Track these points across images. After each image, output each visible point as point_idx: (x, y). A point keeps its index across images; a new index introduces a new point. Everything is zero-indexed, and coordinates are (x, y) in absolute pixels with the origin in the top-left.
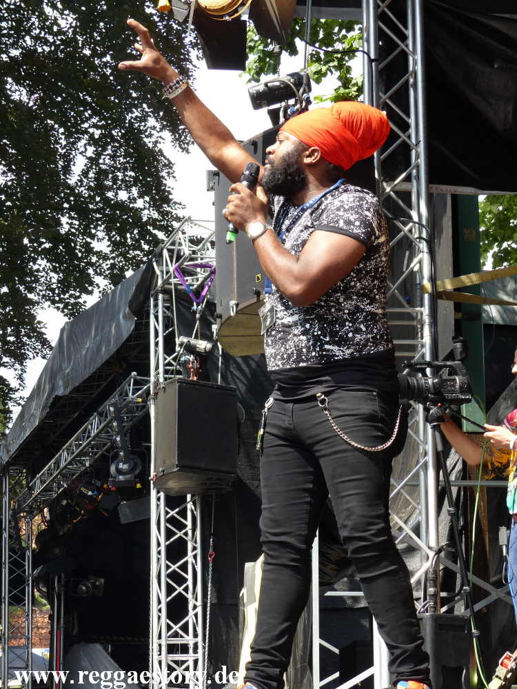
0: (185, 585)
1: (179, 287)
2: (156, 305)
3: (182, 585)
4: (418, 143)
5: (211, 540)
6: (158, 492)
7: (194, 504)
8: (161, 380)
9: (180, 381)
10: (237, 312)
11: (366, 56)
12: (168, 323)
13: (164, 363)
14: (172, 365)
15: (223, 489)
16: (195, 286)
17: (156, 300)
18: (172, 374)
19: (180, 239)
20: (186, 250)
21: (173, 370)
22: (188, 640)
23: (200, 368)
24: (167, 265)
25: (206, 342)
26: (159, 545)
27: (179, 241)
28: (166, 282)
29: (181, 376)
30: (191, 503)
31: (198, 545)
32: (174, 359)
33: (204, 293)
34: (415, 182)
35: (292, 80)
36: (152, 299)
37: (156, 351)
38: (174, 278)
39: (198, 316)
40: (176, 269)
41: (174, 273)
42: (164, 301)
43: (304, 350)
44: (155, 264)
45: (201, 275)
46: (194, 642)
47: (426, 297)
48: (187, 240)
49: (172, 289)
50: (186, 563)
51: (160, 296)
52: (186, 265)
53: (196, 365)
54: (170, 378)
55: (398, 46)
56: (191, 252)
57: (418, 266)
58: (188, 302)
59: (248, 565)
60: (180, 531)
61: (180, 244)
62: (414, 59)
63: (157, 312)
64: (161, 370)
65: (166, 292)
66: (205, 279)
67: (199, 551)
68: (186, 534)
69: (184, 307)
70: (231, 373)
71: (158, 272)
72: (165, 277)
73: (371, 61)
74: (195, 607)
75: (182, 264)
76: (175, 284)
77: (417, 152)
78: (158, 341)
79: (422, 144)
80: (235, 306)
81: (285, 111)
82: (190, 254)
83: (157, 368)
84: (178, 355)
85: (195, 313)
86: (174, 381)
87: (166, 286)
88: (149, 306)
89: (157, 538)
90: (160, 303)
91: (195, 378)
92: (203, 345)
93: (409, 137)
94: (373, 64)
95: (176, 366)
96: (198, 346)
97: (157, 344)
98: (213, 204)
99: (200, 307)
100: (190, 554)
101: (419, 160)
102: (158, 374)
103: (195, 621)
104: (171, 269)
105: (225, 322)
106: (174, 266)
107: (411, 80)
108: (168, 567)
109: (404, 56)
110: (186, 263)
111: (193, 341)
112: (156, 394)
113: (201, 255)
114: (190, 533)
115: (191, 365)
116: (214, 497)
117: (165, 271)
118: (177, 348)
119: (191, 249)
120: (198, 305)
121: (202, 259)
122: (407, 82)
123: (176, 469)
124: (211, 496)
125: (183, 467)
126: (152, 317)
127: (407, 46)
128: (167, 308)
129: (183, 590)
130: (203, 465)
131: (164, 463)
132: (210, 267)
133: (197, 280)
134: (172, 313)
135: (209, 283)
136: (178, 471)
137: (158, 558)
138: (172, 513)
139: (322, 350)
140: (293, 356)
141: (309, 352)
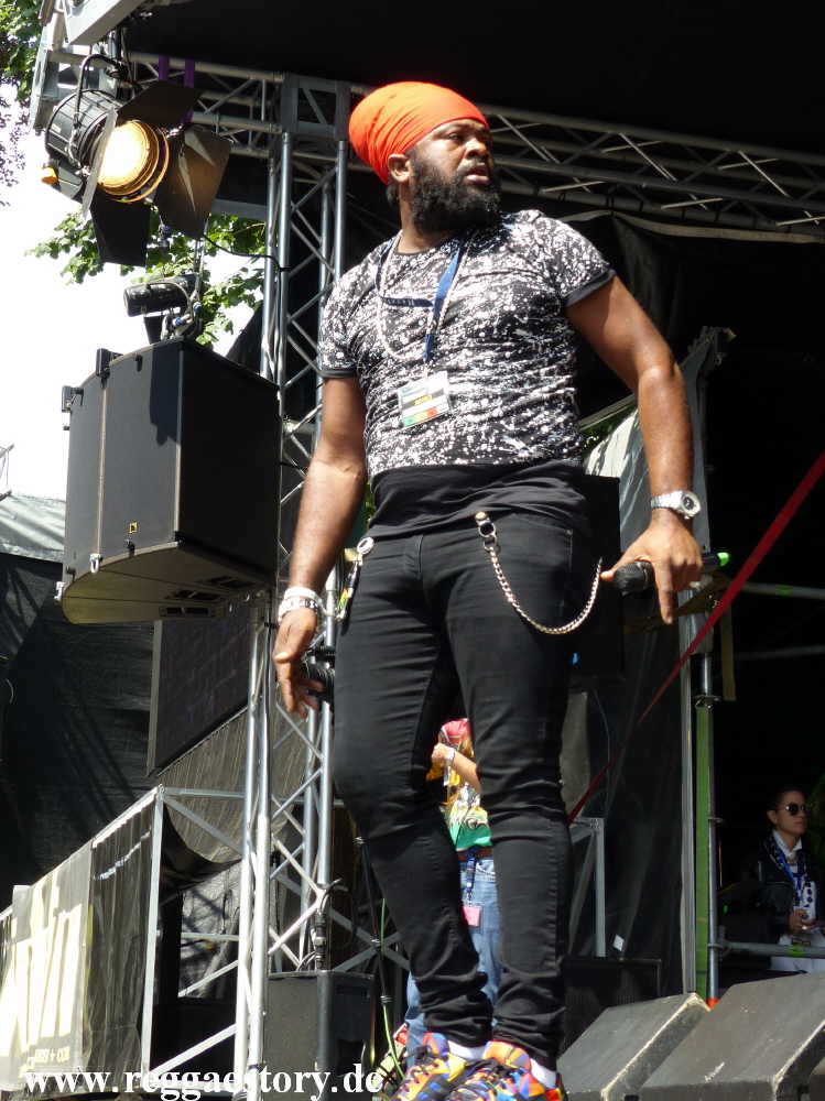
10: (100, 567)
35: (182, 283)
43: (470, 439)
55: (311, 252)
59: (19, 889)
73: (279, 268)
80: (97, 561)
81: (169, 322)
94: (282, 274)
98: (67, 429)
105: (79, 578)
127: (321, 255)
139: (498, 443)
140: (447, 446)
141: (477, 442)
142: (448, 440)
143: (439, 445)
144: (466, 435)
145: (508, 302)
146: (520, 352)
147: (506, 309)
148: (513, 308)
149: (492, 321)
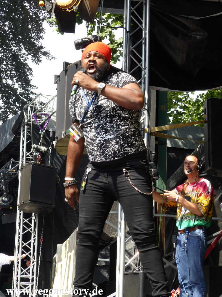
0: (29, 252)
1: (34, 123)
2: (24, 130)
3: (28, 252)
4: (145, 68)
5: (42, 233)
6: (20, 211)
7: (36, 217)
8: (24, 163)
9: (33, 164)
10: (65, 136)
11: (125, 29)
12: (28, 138)
13: (26, 155)
14: (30, 157)
15: (48, 211)
16: (41, 123)
17: (24, 128)
18: (29, 160)
19: (36, 102)
20: (38, 107)
21: (30, 159)
22: (29, 276)
23: (41, 159)
24: (29, 113)
25: (45, 147)
26: (19, 234)
27: (35, 103)
28: (29, 121)
29: (33, 162)
30: (34, 217)
31: (36, 235)
32: (31, 154)
33: (45, 126)
34: (143, 85)
35: (93, 38)
36: (22, 128)
37: (22, 150)
38: (32, 119)
39: (42, 136)
40: (34, 115)
41: (32, 117)
42: (27, 128)
43: (117, 152)
44: (24, 112)
45: (44, 118)
46: (32, 277)
47: (146, 134)
48: (39, 103)
49: (31, 124)
50: (31, 242)
51: (26, 126)
52: (38, 114)
53: (40, 157)
54: (28, 162)
55: (139, 26)
56: (40, 108)
57: (143, 121)
58: (38, 130)
59: (59, 245)
60: (29, 228)
61: (36, 105)
62: (145, 32)
63: (24, 133)
64: (24, 158)
65: (28, 125)
66: (46, 120)
67: (36, 238)
68: (31, 230)
69: (36, 132)
70: (55, 161)
71: (25, 116)
72: (28, 119)
73: (127, 32)
74: (33, 262)
75: (36, 113)
76: (33, 122)
77: (144, 72)
78: (24, 146)
79: (147, 69)
80: (64, 134)
82: (40, 109)
83: (23, 157)
84: (32, 152)
85: (40, 135)
86: (30, 164)
87: (29, 122)
88: (21, 131)
89: (19, 231)
90: (26, 129)
91: (39, 163)
92: (43, 149)
93: (141, 65)
94: (128, 33)
95: (31, 157)
96: (41, 149)
97: (23, 147)
98: (56, 89)
99: (43, 132)
100: (32, 239)
101: (146, 75)
102: (23, 160)
103: (33, 268)
104: (31, 115)
105: (59, 140)
106: (33, 114)
107: (144, 41)
108: (23, 244)
109: (141, 30)
110: (38, 113)
111: (39, 147)
112: (22, 169)
113: (45, 110)
114: (33, 229)
115: (38, 157)
116: (44, 215)
117: (28, 116)
118: (32, 149)
119: (40, 107)
120: (42, 131)
121: (45, 111)
122: (142, 42)
123: (29, 202)
124: (43, 214)
125: (32, 201)
126: (22, 135)
127: (142, 26)
128: (29, 132)
129: (29, 254)
130: (40, 201)
131: (24, 199)
132: (48, 115)
133: (42, 120)
134: (31, 134)
135: (48, 122)
136: (30, 202)
137: (19, 240)
138: (26, 221)
139: (124, 150)
140: (112, 155)
141: (119, 152)
142: (112, 153)
143: (110, 155)
144: (116, 151)
145: (112, 104)
146: (121, 119)
147: (113, 106)
148: (114, 106)
149: (110, 110)
